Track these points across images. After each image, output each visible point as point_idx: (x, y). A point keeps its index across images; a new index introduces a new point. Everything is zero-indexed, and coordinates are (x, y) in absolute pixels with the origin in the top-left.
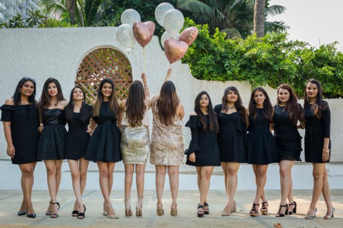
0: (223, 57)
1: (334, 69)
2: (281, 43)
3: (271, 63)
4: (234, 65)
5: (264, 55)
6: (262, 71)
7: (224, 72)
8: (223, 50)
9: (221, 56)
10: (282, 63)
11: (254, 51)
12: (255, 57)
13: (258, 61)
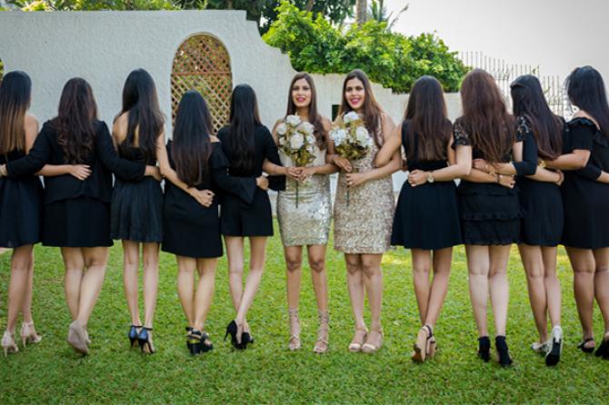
0: (325, 48)
1: (430, 62)
2: (381, 33)
3: (371, 56)
4: (335, 57)
5: (365, 49)
6: (362, 64)
7: (325, 64)
8: (325, 39)
9: (322, 46)
10: (381, 57)
11: (355, 44)
12: (355, 50)
13: (358, 54)
